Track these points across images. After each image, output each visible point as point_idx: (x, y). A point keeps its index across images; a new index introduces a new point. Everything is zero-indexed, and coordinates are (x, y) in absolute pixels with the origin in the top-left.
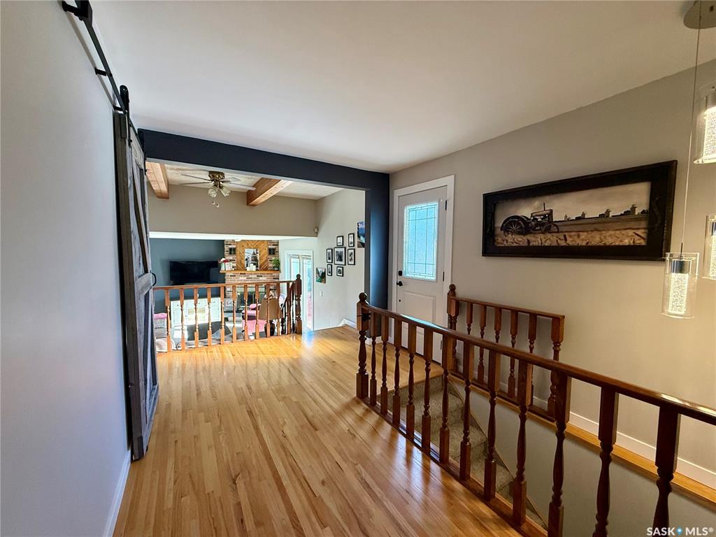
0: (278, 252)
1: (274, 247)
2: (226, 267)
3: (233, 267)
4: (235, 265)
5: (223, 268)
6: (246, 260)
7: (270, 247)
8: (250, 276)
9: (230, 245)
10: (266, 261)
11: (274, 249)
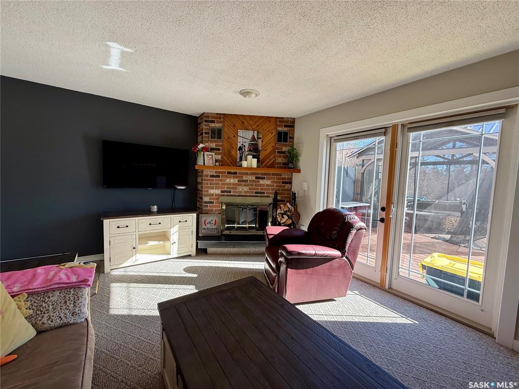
0: (293, 138)
1: (286, 129)
2: (206, 160)
3: (216, 161)
4: (219, 157)
5: (200, 162)
6: (240, 149)
7: (280, 129)
8: (245, 178)
9: (213, 122)
10: (273, 152)
11: (286, 134)
